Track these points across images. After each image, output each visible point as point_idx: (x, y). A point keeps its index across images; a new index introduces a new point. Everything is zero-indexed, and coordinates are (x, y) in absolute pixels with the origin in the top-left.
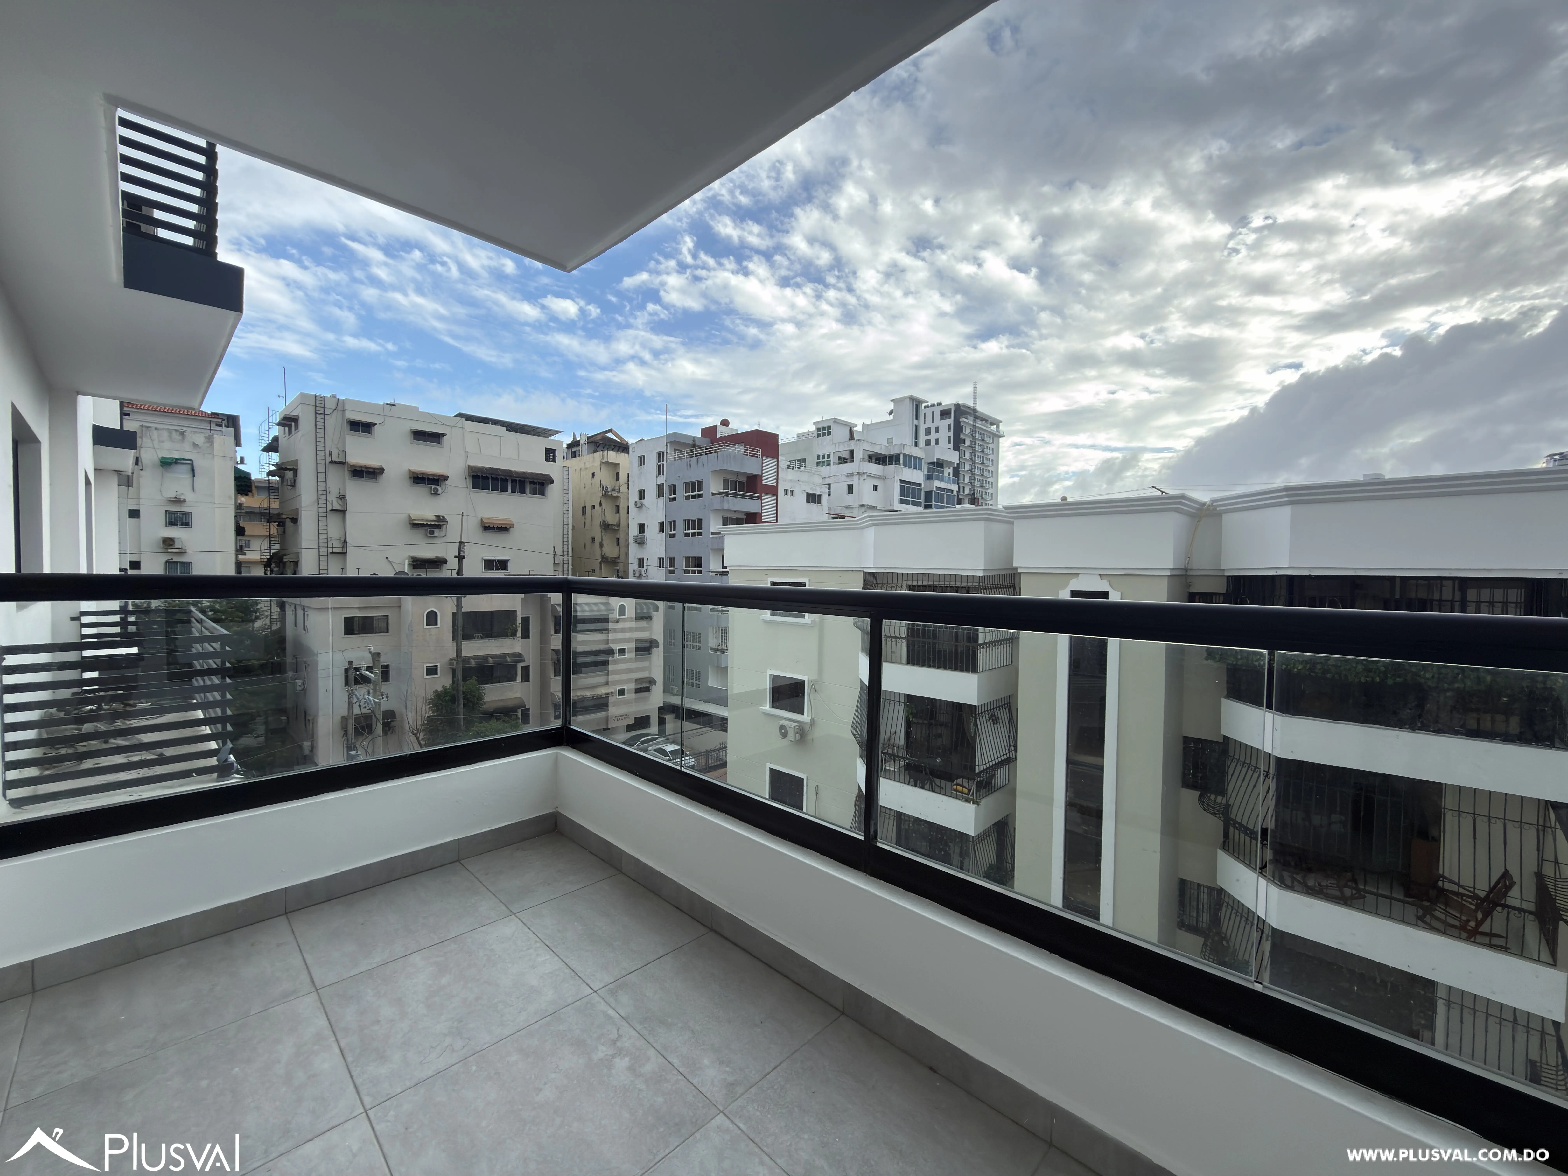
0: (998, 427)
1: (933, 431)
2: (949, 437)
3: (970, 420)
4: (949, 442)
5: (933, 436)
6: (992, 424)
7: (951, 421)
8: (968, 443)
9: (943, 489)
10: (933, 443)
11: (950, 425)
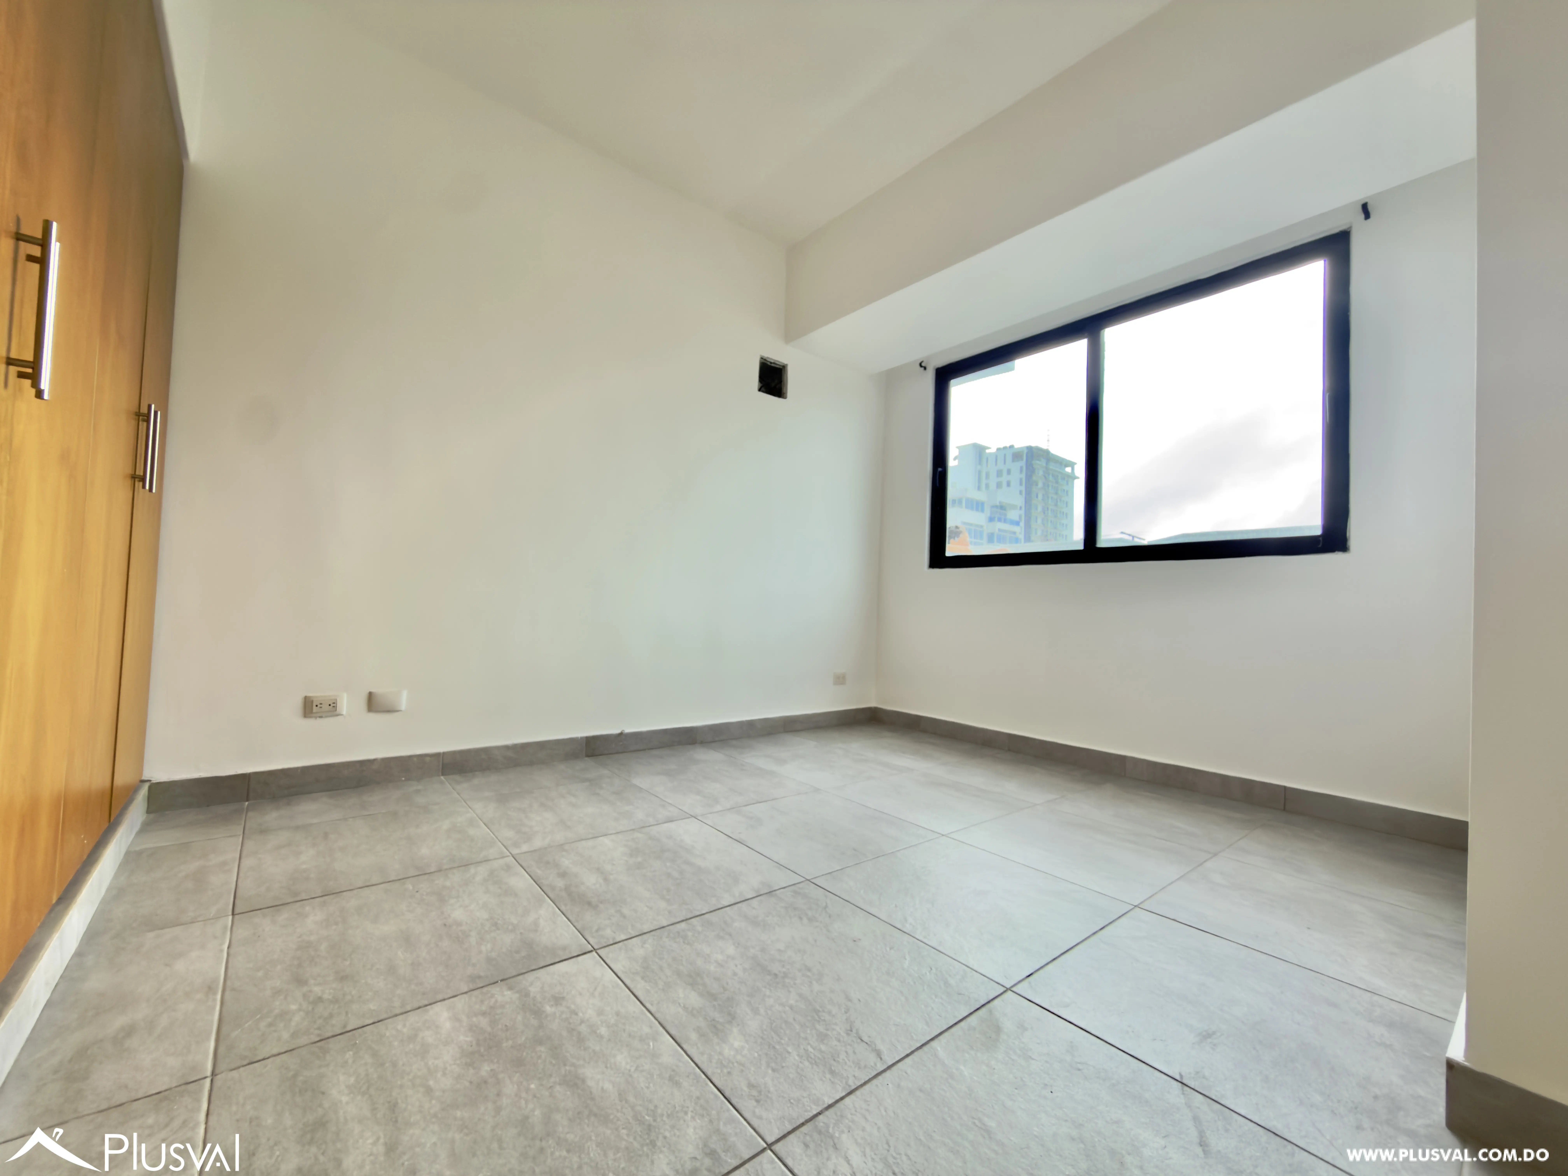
0: (1073, 469)
1: (1005, 473)
2: (1021, 480)
3: (1043, 462)
4: (1021, 484)
5: (1004, 478)
6: (1066, 466)
7: (1023, 463)
8: (1040, 485)
9: (1005, 531)
10: (1005, 484)
11: (1021, 468)
